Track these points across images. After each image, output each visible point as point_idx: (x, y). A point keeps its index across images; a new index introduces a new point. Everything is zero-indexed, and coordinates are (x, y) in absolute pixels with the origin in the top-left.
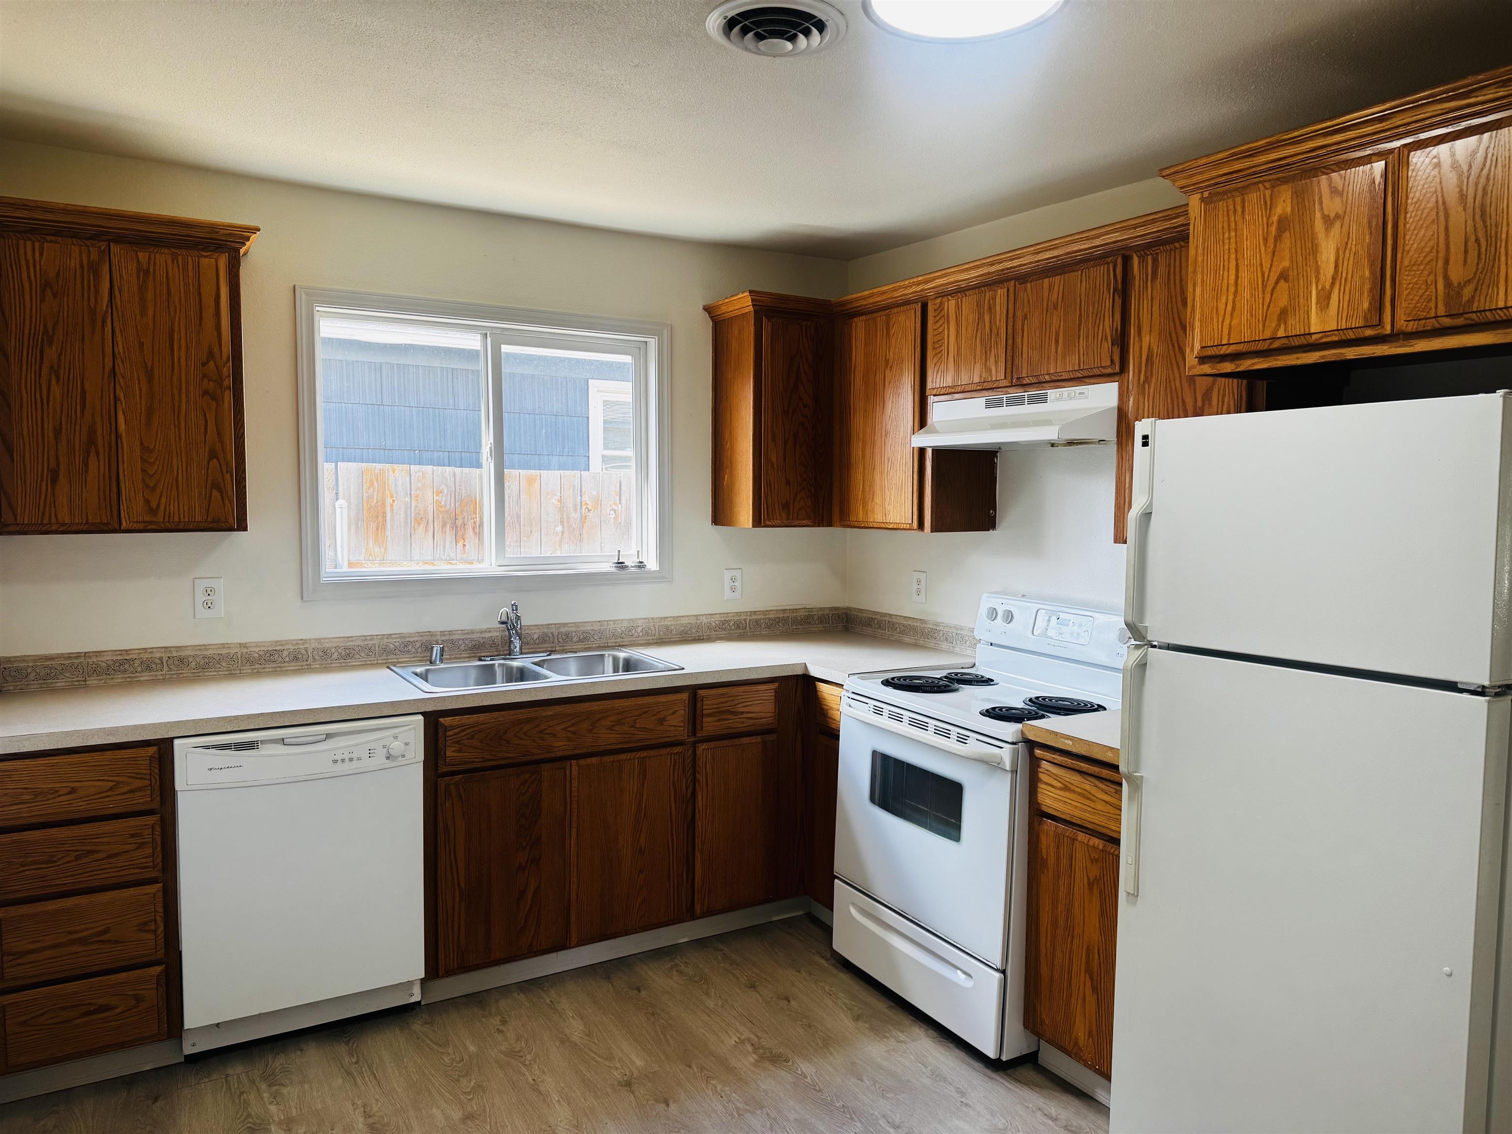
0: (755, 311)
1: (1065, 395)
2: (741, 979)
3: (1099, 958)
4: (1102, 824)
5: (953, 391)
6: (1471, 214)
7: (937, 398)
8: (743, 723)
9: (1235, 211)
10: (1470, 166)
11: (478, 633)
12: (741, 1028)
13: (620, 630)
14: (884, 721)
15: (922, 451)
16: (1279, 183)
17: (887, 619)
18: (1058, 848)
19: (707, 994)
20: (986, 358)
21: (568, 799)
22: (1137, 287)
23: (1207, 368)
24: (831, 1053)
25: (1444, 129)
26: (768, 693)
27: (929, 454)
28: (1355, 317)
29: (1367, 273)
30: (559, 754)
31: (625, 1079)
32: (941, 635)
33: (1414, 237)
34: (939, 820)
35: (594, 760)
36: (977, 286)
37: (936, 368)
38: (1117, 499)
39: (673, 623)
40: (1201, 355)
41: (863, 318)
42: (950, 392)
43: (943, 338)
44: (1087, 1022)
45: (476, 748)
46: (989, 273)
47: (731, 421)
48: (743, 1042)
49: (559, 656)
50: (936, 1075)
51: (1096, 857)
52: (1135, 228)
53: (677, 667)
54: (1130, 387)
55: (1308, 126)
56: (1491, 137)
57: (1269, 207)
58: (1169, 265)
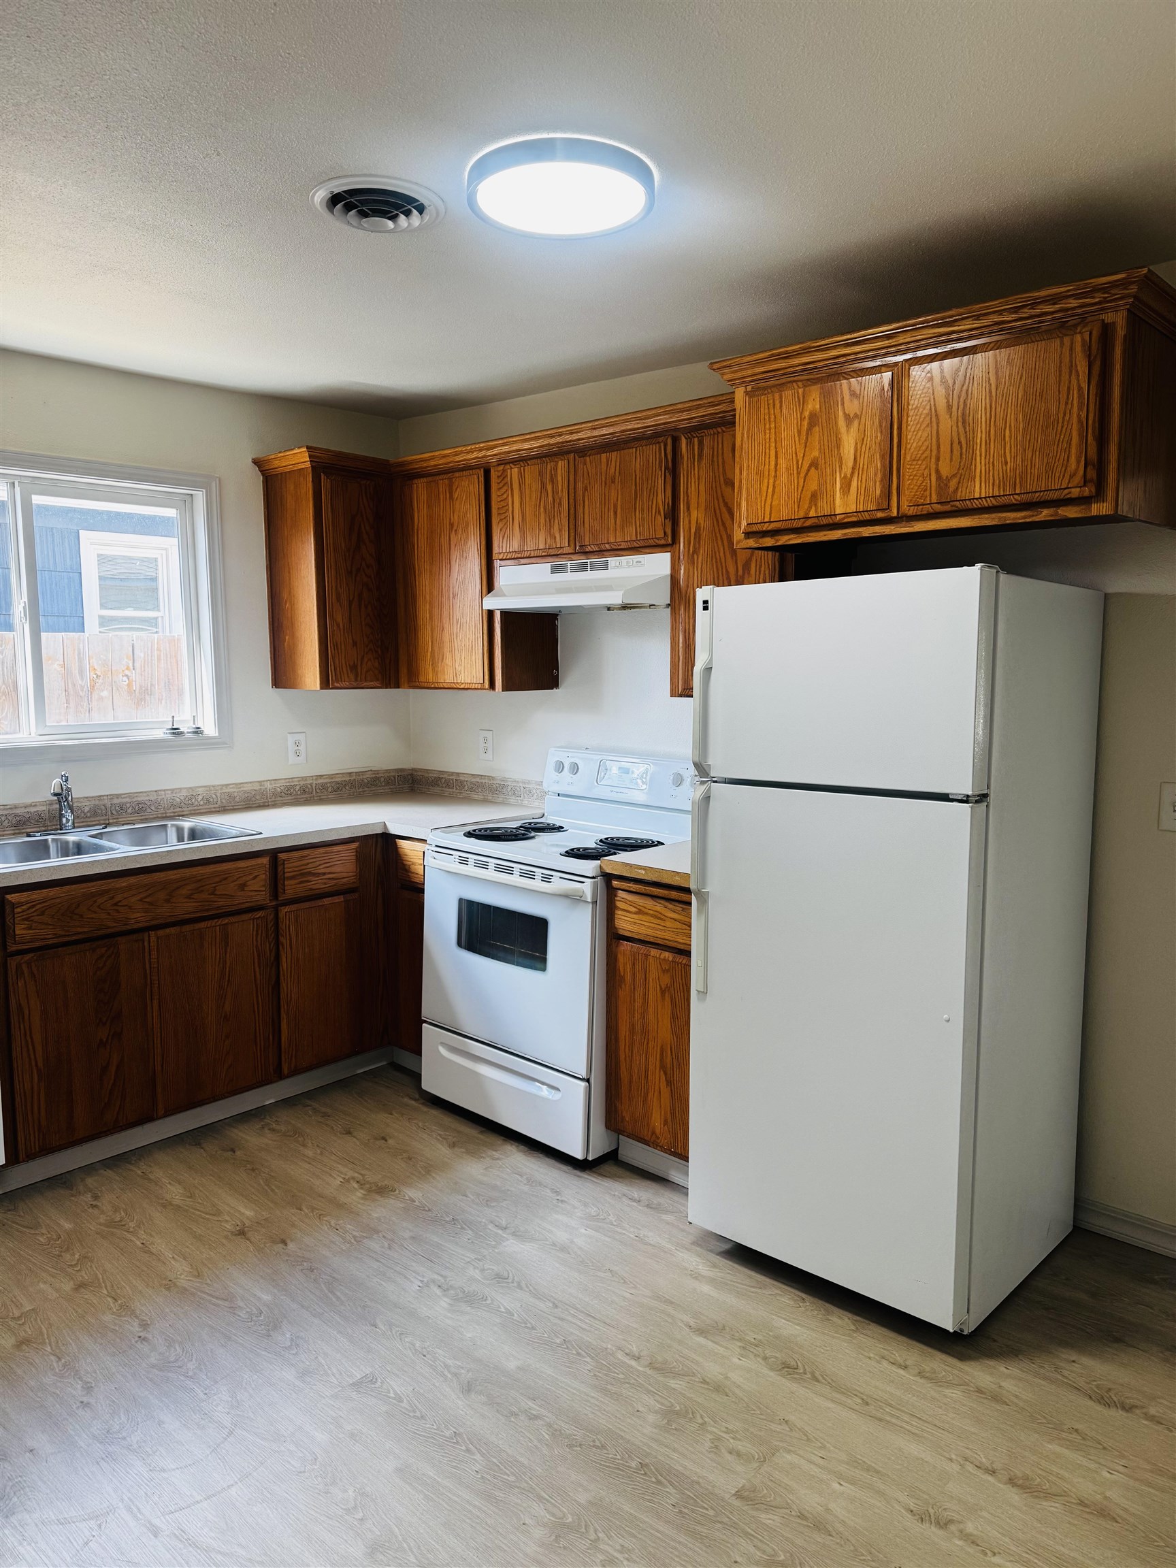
0: (312, 467)
1: (624, 563)
2: (335, 1128)
3: (672, 1055)
4: (671, 939)
5: (519, 556)
6: (955, 421)
7: (503, 563)
8: (325, 884)
9: (774, 405)
10: (954, 383)
11: (21, 807)
12: (344, 1170)
13: (178, 800)
14: (470, 870)
15: (491, 613)
16: (809, 383)
17: (454, 777)
18: (634, 964)
19: (304, 1145)
20: (550, 526)
21: (148, 972)
22: (685, 466)
23: (751, 543)
24: (434, 1178)
25: (935, 349)
26: (347, 853)
27: (497, 617)
28: (870, 502)
29: (879, 465)
30: (135, 926)
31: (238, 1229)
32: (509, 790)
33: (913, 437)
34: (525, 955)
35: (173, 930)
36: (538, 455)
37: (502, 533)
38: (672, 658)
39: (235, 790)
40: (747, 531)
41: (424, 480)
42: (518, 558)
43: (508, 505)
44: (663, 1112)
45: (48, 924)
46: (549, 445)
47: (290, 579)
48: (348, 1181)
49: (116, 829)
50: (531, 1181)
51: (667, 968)
52: (683, 412)
53: (255, 833)
54: (681, 557)
55: (832, 337)
56: (969, 360)
57: (802, 402)
58: (713, 448)
